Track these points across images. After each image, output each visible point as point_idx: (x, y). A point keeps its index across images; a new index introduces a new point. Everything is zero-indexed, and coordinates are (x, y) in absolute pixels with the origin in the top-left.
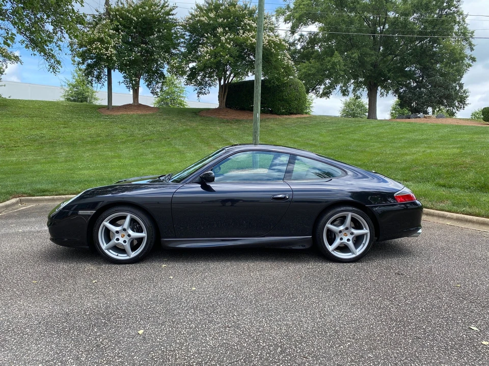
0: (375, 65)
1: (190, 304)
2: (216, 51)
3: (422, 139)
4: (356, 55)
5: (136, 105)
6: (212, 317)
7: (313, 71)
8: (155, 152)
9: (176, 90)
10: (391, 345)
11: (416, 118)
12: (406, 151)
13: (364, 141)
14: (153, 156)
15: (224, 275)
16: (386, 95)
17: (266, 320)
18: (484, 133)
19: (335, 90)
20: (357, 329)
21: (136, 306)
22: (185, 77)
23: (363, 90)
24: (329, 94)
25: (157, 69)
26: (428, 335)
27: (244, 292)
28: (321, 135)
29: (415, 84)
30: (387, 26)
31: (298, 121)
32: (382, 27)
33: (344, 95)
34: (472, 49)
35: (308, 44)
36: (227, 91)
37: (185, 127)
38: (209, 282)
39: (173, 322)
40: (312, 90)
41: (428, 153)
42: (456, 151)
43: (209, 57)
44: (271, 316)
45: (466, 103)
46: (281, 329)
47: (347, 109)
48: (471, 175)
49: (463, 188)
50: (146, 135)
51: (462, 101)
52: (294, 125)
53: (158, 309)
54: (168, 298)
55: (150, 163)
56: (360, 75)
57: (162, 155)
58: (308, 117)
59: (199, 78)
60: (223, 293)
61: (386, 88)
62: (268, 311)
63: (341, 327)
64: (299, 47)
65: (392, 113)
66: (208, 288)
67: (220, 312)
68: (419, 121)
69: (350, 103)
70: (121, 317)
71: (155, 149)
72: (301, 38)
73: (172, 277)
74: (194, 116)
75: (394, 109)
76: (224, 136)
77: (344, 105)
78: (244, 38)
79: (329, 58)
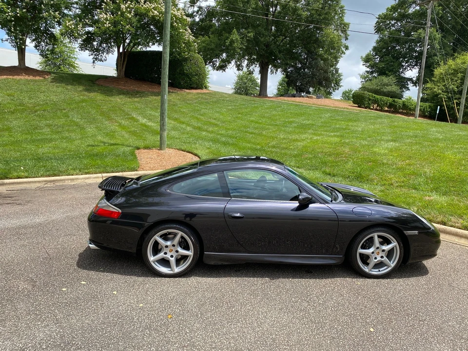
0: (267, 46)
1: (144, 324)
2: (115, 19)
3: (309, 124)
4: (251, 35)
5: (22, 69)
6: (168, 337)
7: (213, 46)
8: (52, 125)
9: (66, 49)
10: (316, 348)
11: (300, 97)
12: (297, 137)
13: (260, 123)
14: (49, 130)
15: (164, 286)
16: (276, 72)
17: (215, 334)
18: (355, 121)
19: (230, 64)
20: (288, 335)
21: (92, 331)
22: (80, 41)
23: (256, 66)
24: (224, 67)
25: (46, 30)
26: (340, 334)
27: (188, 304)
28: (222, 114)
29: (300, 66)
30: (278, 8)
31: (199, 97)
32: (274, 9)
33: (238, 69)
34: (347, 39)
35: (206, 16)
36: (126, 59)
37: (82, 97)
38: (153, 296)
39: (133, 347)
40: (210, 63)
41: (315, 140)
42: (337, 139)
43: (110, 25)
44: (218, 329)
45: (341, 85)
46: (229, 343)
47: (240, 82)
48: (349, 165)
49: (345, 177)
50: (38, 105)
51: (337, 84)
52: (195, 101)
53: (114, 334)
54: (119, 318)
55: (47, 139)
56: (254, 53)
57: (60, 130)
58: (208, 93)
59: (95, 43)
60: (170, 308)
61: (276, 67)
62: (215, 324)
63: (276, 335)
64: (197, 19)
65: (279, 88)
66: (154, 303)
67: (173, 331)
68: (303, 100)
69: (242, 76)
70: (81, 347)
71: (51, 122)
72: (200, 10)
73: (115, 293)
74: (92, 85)
75: (281, 84)
76: (126, 109)
77: (237, 78)
78: (145, 9)
79: (227, 35)
